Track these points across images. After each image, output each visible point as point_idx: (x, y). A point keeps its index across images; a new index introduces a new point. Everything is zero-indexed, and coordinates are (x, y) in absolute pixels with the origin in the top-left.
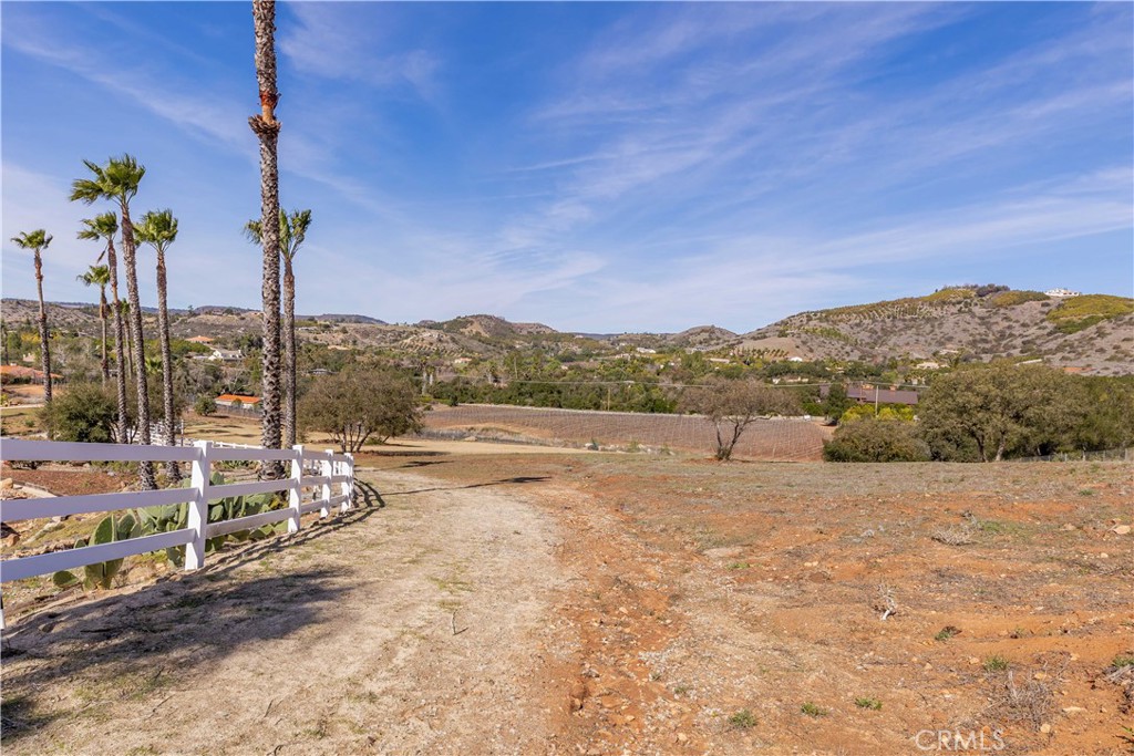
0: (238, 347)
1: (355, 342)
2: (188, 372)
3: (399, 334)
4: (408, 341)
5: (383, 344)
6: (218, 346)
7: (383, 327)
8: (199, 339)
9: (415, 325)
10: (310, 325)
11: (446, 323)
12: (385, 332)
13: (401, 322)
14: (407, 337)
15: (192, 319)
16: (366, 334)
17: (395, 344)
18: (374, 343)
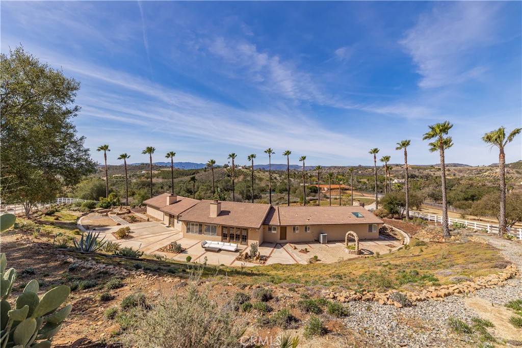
0: (403, 178)
1: (454, 175)
3: (480, 171)
4: (487, 174)
5: (471, 175)
6: (396, 178)
7: (470, 168)
9: (489, 166)
10: (431, 169)
11: (511, 164)
12: (472, 170)
13: (481, 165)
14: (485, 172)
16: (461, 171)
17: (478, 175)
18: (465, 175)
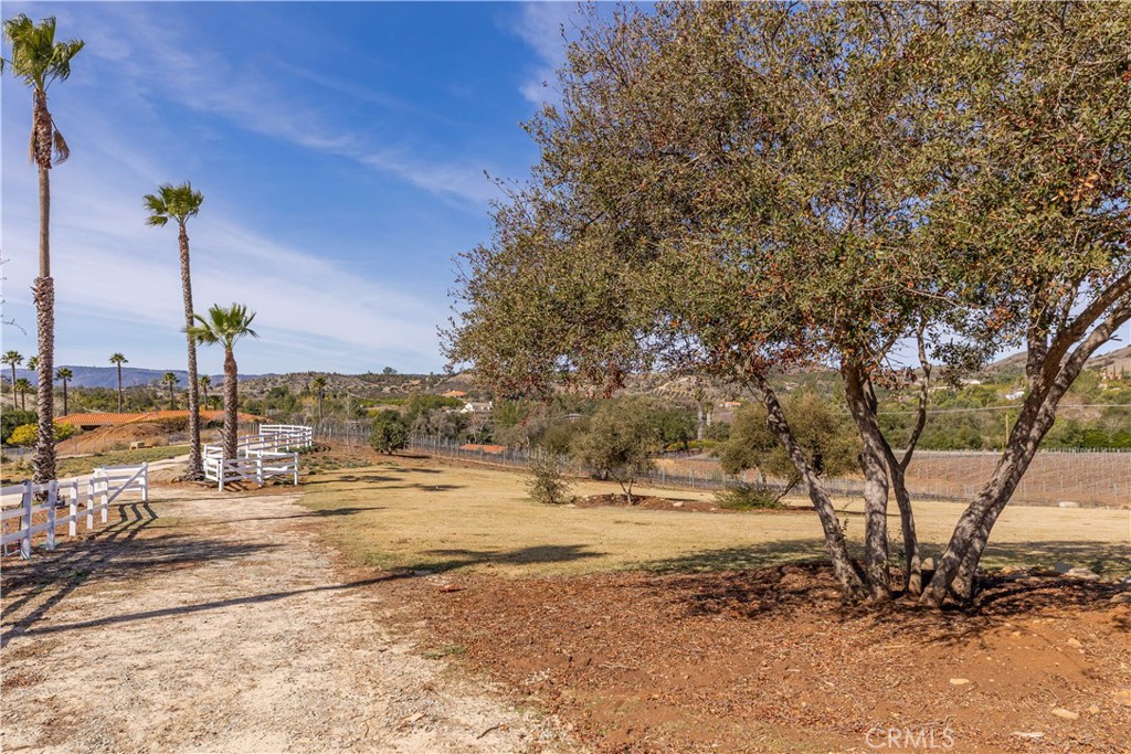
0: (490, 400)
2: (428, 419)
3: (653, 382)
4: (663, 388)
6: (471, 399)
8: (454, 393)
15: (452, 379)
17: (650, 392)
